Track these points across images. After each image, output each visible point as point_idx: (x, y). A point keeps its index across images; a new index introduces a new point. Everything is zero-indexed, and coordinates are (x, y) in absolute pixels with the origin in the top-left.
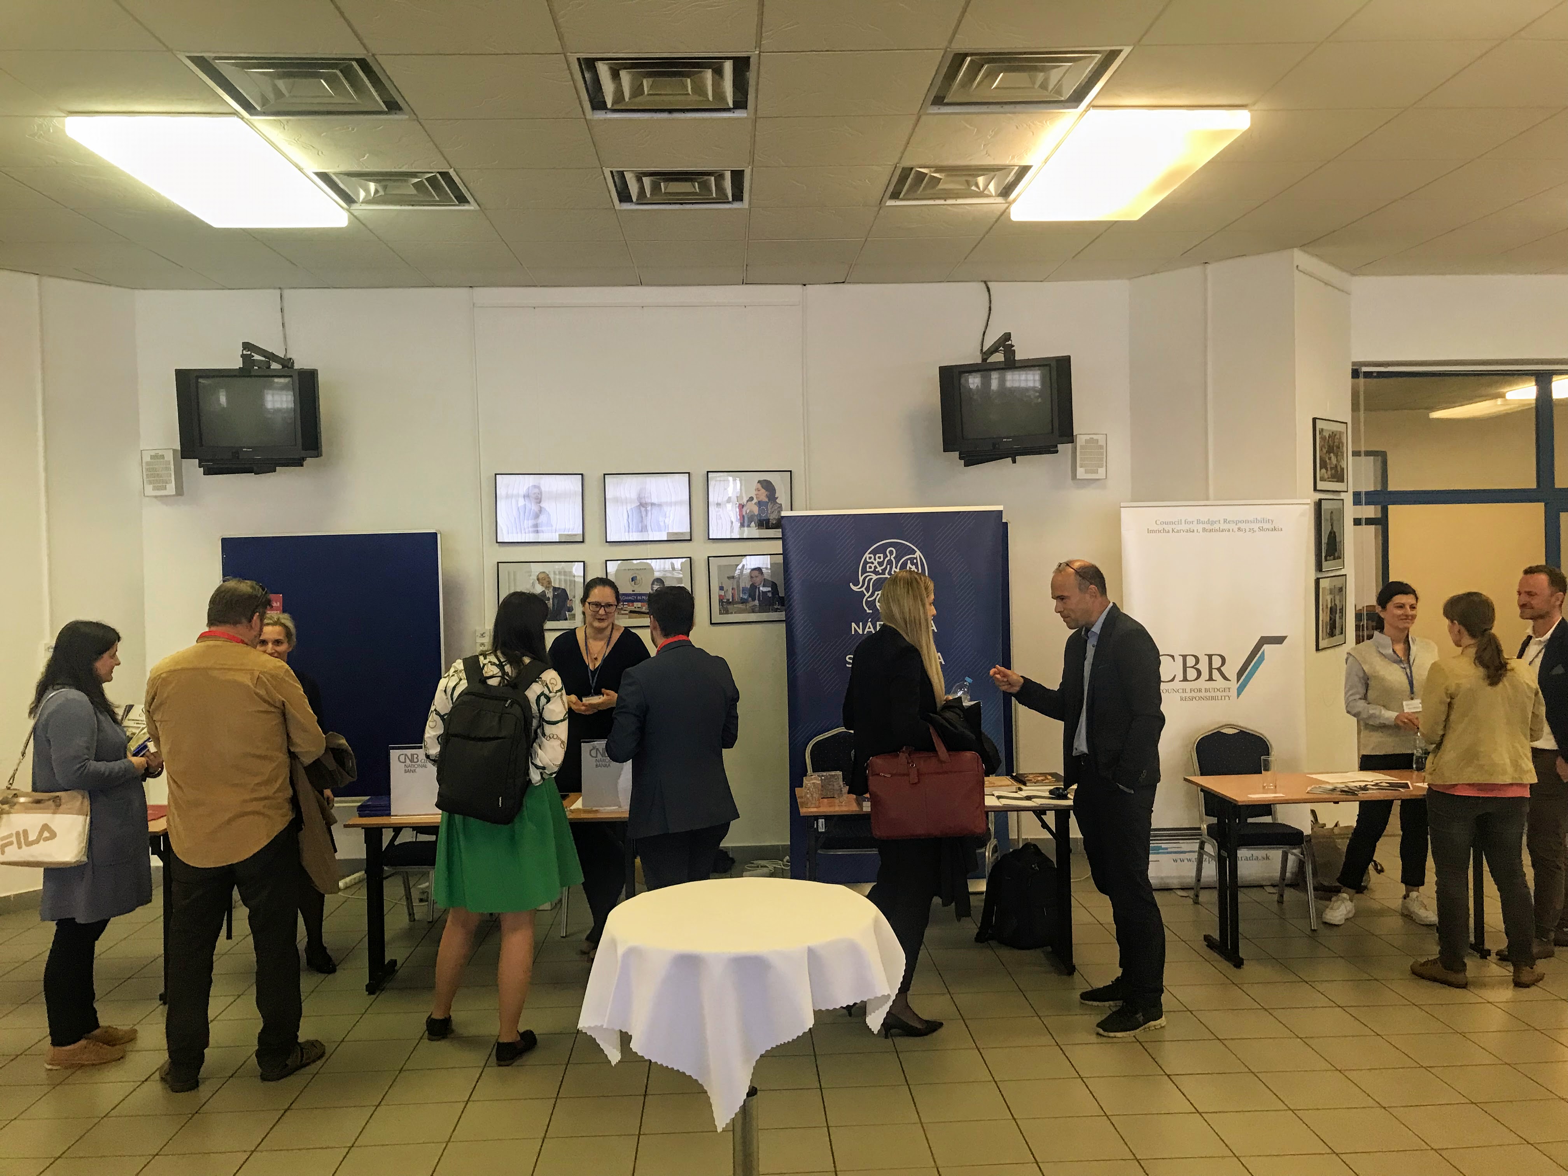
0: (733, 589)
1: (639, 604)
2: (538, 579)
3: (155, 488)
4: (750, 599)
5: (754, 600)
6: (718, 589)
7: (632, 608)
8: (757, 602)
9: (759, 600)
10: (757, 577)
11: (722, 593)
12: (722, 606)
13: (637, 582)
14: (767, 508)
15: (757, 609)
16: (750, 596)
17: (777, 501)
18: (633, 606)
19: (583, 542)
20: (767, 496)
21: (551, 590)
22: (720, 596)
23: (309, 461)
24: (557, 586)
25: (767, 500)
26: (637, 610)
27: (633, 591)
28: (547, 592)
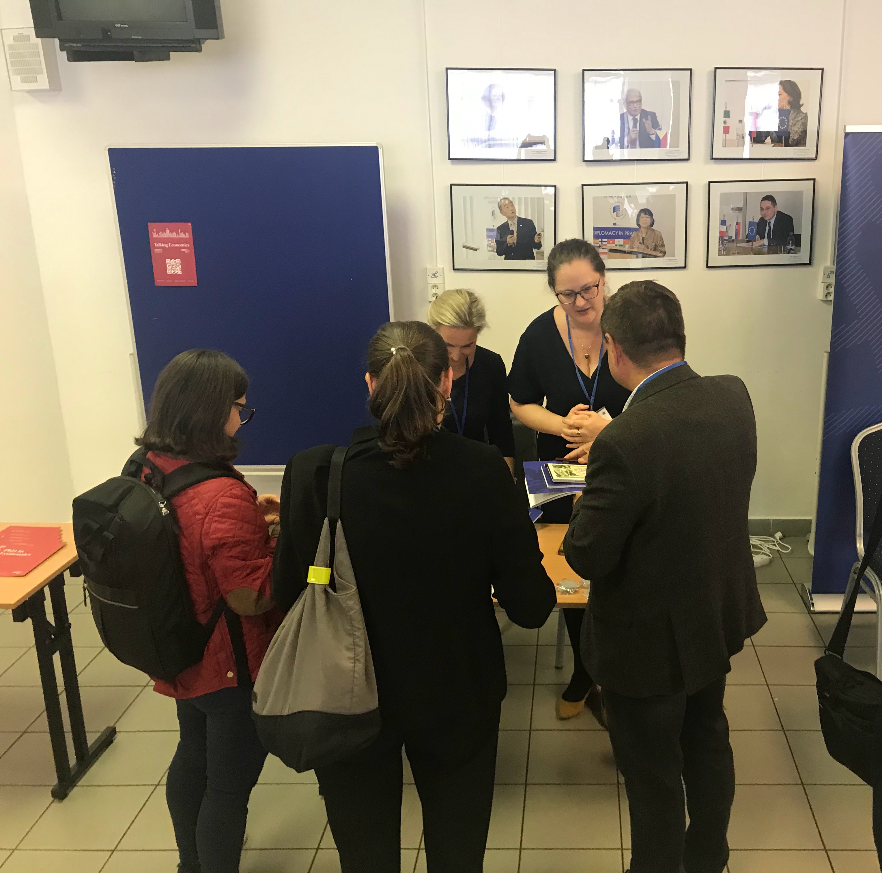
0: (737, 223)
1: (621, 241)
2: (500, 207)
3: (24, 81)
4: (758, 237)
5: (762, 238)
6: (718, 222)
7: (613, 246)
8: (765, 241)
9: (769, 237)
10: (768, 208)
11: (724, 228)
12: (723, 245)
13: (620, 213)
14: (788, 119)
15: (766, 250)
16: (758, 233)
17: (802, 109)
18: (614, 243)
19: (554, 160)
20: (789, 103)
21: (516, 221)
22: (721, 233)
23: (208, 45)
24: (523, 216)
25: (788, 107)
26: (618, 248)
27: (615, 224)
28: (510, 222)
